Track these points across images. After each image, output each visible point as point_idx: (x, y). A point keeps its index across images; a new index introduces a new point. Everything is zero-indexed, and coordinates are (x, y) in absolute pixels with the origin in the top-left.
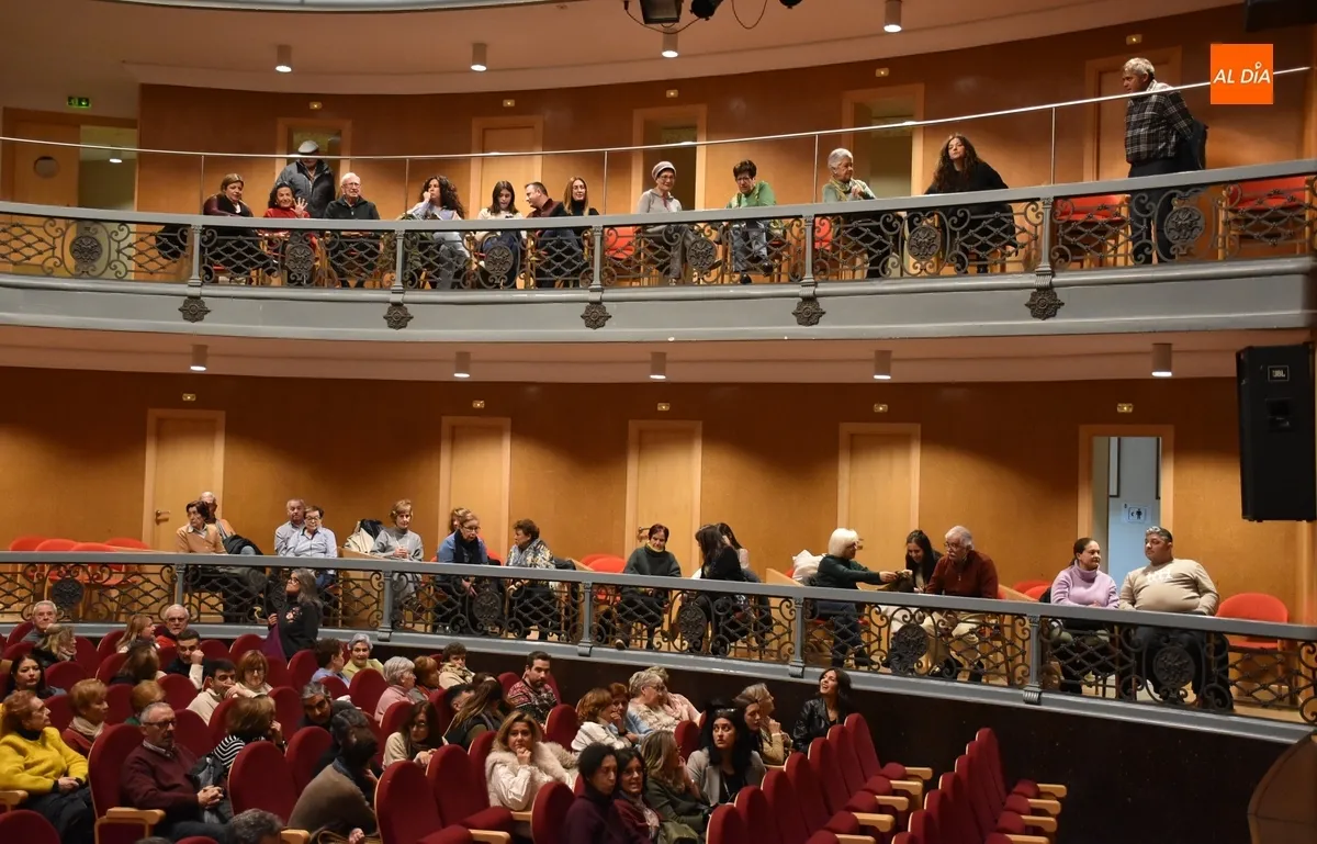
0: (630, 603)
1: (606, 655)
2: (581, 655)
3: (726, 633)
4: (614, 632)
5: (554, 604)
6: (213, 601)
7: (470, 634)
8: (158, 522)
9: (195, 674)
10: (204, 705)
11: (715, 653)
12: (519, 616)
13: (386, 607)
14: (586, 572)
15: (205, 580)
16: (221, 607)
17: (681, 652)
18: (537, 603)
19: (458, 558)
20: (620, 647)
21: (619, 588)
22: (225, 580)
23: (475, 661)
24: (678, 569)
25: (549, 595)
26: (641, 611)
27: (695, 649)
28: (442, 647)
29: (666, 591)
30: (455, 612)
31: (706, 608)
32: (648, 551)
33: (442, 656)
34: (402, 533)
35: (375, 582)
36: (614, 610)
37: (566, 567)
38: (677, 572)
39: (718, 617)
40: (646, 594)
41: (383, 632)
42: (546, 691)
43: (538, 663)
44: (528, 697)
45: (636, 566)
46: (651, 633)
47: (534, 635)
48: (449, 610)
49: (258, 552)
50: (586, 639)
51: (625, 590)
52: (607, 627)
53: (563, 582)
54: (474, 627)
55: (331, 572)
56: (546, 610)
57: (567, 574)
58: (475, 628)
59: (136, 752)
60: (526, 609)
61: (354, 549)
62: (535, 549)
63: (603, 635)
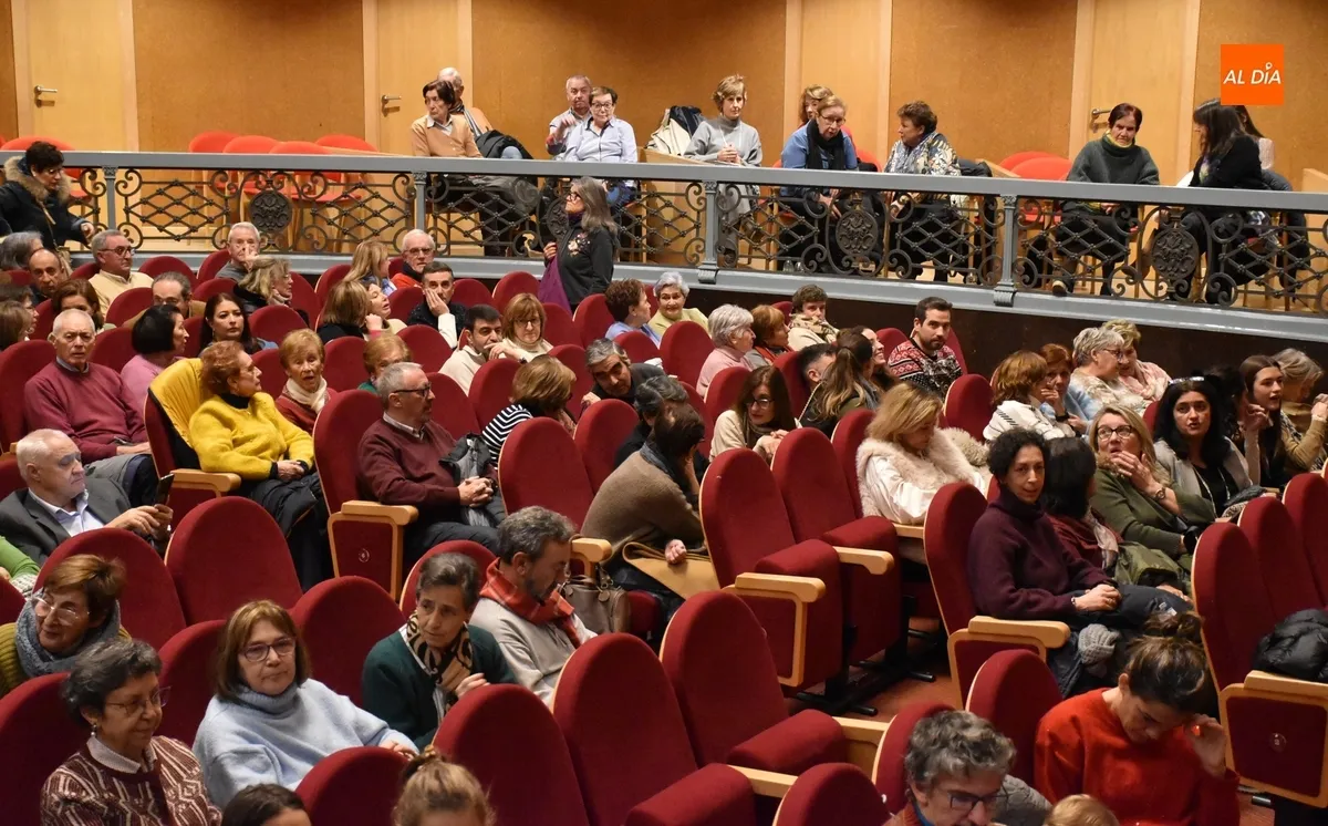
0: (1077, 225)
1: (1038, 304)
2: (999, 304)
3: (1230, 270)
4: (1050, 269)
5: (957, 228)
6: (467, 225)
7: (831, 273)
8: (386, 112)
9: (447, 325)
10: (461, 368)
11: (1212, 300)
12: (905, 247)
13: (710, 232)
14: (1007, 181)
15: (455, 196)
16: (478, 234)
17: (1156, 299)
18: (932, 227)
19: (812, 161)
20: (1058, 292)
21: (1058, 204)
22: (481, 196)
23: (839, 313)
24: (1155, 172)
25: (950, 215)
26: (1093, 237)
27: (1179, 295)
28: (790, 291)
29: (1134, 207)
30: (810, 241)
31: (1198, 233)
32: (1108, 148)
33: (791, 305)
34: (731, 124)
35: (693, 198)
36: (1051, 237)
37: (976, 172)
38: (1153, 176)
39: (1217, 248)
40: (1102, 211)
41: (705, 272)
42: (945, 355)
43: (933, 314)
44: (919, 364)
45: (1088, 171)
46: (1108, 271)
47: (928, 274)
48: (802, 238)
49: (526, 155)
50: (1006, 280)
51: (1068, 206)
52: (1039, 263)
53: (972, 195)
54: (837, 263)
55: (630, 184)
56: (946, 237)
57: (980, 184)
58: (839, 264)
59: (373, 430)
60: (916, 236)
61: (662, 150)
62: (929, 147)
63: (1033, 274)
